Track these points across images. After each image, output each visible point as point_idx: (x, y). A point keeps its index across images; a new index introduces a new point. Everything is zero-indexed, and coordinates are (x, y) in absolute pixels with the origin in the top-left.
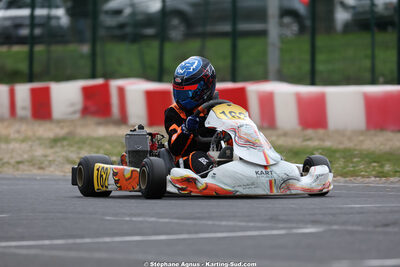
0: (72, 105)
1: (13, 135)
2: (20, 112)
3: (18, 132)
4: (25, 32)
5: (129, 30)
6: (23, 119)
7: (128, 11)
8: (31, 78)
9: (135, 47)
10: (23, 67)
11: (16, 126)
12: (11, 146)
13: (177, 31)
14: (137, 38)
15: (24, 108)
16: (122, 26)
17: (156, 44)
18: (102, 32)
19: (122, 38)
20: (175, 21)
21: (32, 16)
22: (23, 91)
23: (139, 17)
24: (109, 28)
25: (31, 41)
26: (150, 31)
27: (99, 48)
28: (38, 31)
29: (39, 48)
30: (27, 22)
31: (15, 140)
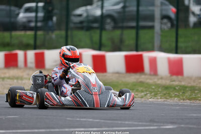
0: (55, 61)
1: (25, 76)
2: (29, 64)
3: (28, 75)
4: (33, 24)
5: (85, 24)
6: (31, 68)
7: (85, 15)
8: (35, 48)
9: (88, 33)
10: (32, 42)
11: (27, 72)
12: (24, 82)
13: (109, 25)
14: (89, 29)
15: (31, 63)
16: (81, 22)
17: (98, 31)
18: (71, 25)
19: (82, 28)
20: (108, 21)
21: (36, 17)
22: (31, 54)
23: (91, 18)
24: (75, 23)
25: (36, 29)
26: (96, 25)
27: (69, 33)
28: (39, 24)
29: (40, 33)
30: (34, 19)
31: (26, 79)
